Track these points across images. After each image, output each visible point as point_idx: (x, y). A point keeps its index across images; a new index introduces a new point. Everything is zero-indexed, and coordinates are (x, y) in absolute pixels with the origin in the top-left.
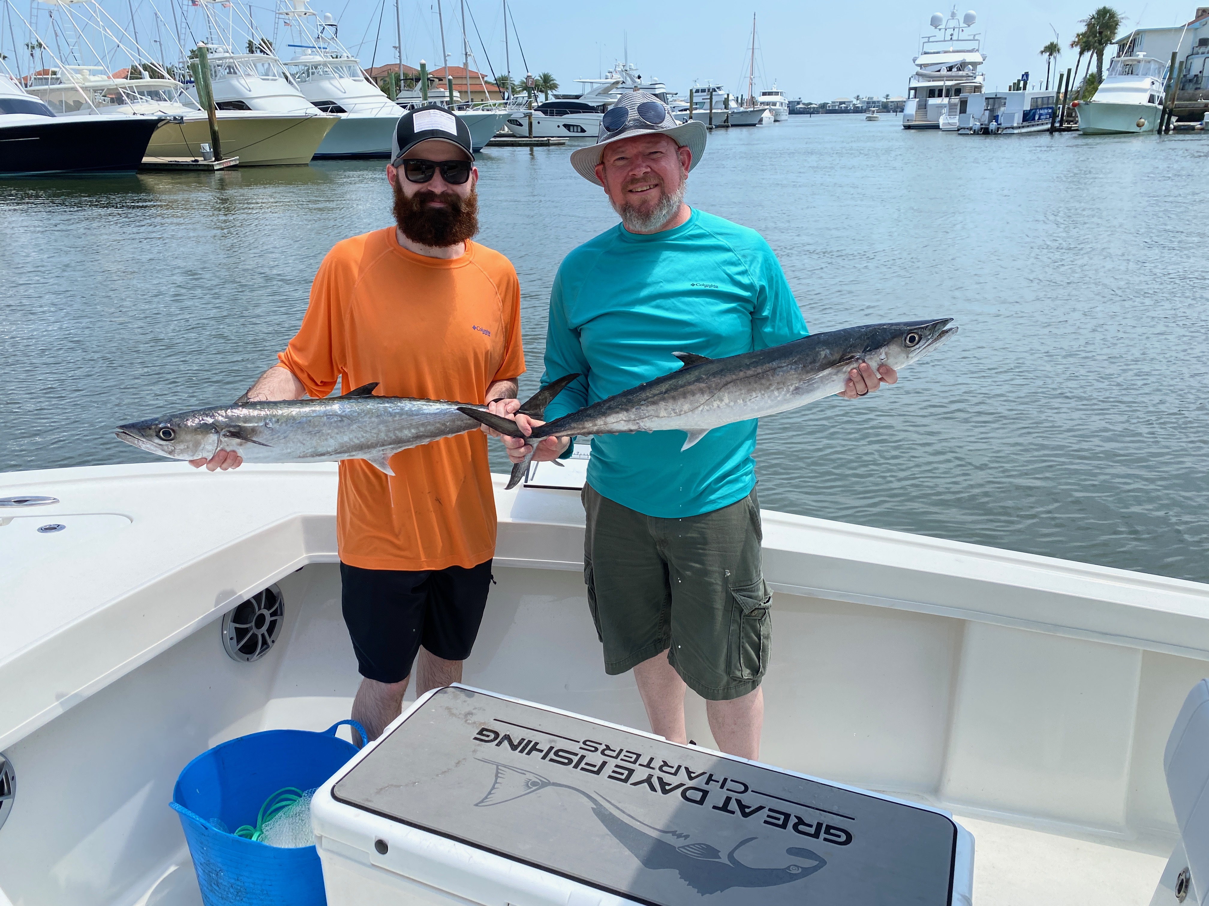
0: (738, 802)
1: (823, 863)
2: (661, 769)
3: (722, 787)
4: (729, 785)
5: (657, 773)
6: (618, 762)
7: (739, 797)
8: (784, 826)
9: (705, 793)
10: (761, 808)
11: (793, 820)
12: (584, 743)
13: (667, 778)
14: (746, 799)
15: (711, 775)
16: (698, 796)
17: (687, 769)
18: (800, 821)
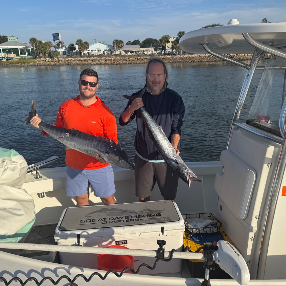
0: (103, 220)
1: (85, 217)
2: (120, 221)
3: (107, 222)
4: (106, 222)
5: (121, 220)
6: (130, 219)
7: (103, 221)
8: (93, 220)
9: (110, 220)
10: (98, 221)
11: (92, 221)
12: (139, 220)
13: (118, 220)
14: (102, 221)
15: (110, 223)
16: (111, 219)
17: (115, 222)
18: (90, 221)
